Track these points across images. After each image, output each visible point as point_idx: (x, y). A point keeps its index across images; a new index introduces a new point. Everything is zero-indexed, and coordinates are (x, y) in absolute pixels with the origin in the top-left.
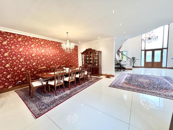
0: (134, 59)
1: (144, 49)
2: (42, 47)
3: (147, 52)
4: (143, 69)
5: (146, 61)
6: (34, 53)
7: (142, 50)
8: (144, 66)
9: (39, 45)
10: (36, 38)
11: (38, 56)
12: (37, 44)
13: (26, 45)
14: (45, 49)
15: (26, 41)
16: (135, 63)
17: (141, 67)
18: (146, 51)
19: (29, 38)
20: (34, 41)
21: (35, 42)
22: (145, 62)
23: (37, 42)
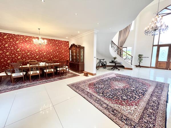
0: (140, 56)
1: (157, 44)
2: (27, 43)
3: (161, 48)
4: (153, 71)
5: (159, 60)
6: (18, 49)
7: (153, 46)
8: (154, 66)
9: (23, 41)
10: (20, 35)
11: (23, 50)
12: (22, 40)
13: (11, 42)
14: (30, 44)
15: (11, 38)
16: (142, 61)
17: (151, 67)
18: (159, 46)
19: (13, 35)
20: (18, 38)
21: (20, 39)
22: (157, 62)
23: (22, 39)
